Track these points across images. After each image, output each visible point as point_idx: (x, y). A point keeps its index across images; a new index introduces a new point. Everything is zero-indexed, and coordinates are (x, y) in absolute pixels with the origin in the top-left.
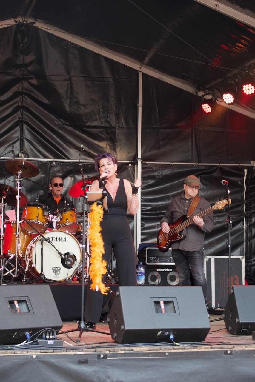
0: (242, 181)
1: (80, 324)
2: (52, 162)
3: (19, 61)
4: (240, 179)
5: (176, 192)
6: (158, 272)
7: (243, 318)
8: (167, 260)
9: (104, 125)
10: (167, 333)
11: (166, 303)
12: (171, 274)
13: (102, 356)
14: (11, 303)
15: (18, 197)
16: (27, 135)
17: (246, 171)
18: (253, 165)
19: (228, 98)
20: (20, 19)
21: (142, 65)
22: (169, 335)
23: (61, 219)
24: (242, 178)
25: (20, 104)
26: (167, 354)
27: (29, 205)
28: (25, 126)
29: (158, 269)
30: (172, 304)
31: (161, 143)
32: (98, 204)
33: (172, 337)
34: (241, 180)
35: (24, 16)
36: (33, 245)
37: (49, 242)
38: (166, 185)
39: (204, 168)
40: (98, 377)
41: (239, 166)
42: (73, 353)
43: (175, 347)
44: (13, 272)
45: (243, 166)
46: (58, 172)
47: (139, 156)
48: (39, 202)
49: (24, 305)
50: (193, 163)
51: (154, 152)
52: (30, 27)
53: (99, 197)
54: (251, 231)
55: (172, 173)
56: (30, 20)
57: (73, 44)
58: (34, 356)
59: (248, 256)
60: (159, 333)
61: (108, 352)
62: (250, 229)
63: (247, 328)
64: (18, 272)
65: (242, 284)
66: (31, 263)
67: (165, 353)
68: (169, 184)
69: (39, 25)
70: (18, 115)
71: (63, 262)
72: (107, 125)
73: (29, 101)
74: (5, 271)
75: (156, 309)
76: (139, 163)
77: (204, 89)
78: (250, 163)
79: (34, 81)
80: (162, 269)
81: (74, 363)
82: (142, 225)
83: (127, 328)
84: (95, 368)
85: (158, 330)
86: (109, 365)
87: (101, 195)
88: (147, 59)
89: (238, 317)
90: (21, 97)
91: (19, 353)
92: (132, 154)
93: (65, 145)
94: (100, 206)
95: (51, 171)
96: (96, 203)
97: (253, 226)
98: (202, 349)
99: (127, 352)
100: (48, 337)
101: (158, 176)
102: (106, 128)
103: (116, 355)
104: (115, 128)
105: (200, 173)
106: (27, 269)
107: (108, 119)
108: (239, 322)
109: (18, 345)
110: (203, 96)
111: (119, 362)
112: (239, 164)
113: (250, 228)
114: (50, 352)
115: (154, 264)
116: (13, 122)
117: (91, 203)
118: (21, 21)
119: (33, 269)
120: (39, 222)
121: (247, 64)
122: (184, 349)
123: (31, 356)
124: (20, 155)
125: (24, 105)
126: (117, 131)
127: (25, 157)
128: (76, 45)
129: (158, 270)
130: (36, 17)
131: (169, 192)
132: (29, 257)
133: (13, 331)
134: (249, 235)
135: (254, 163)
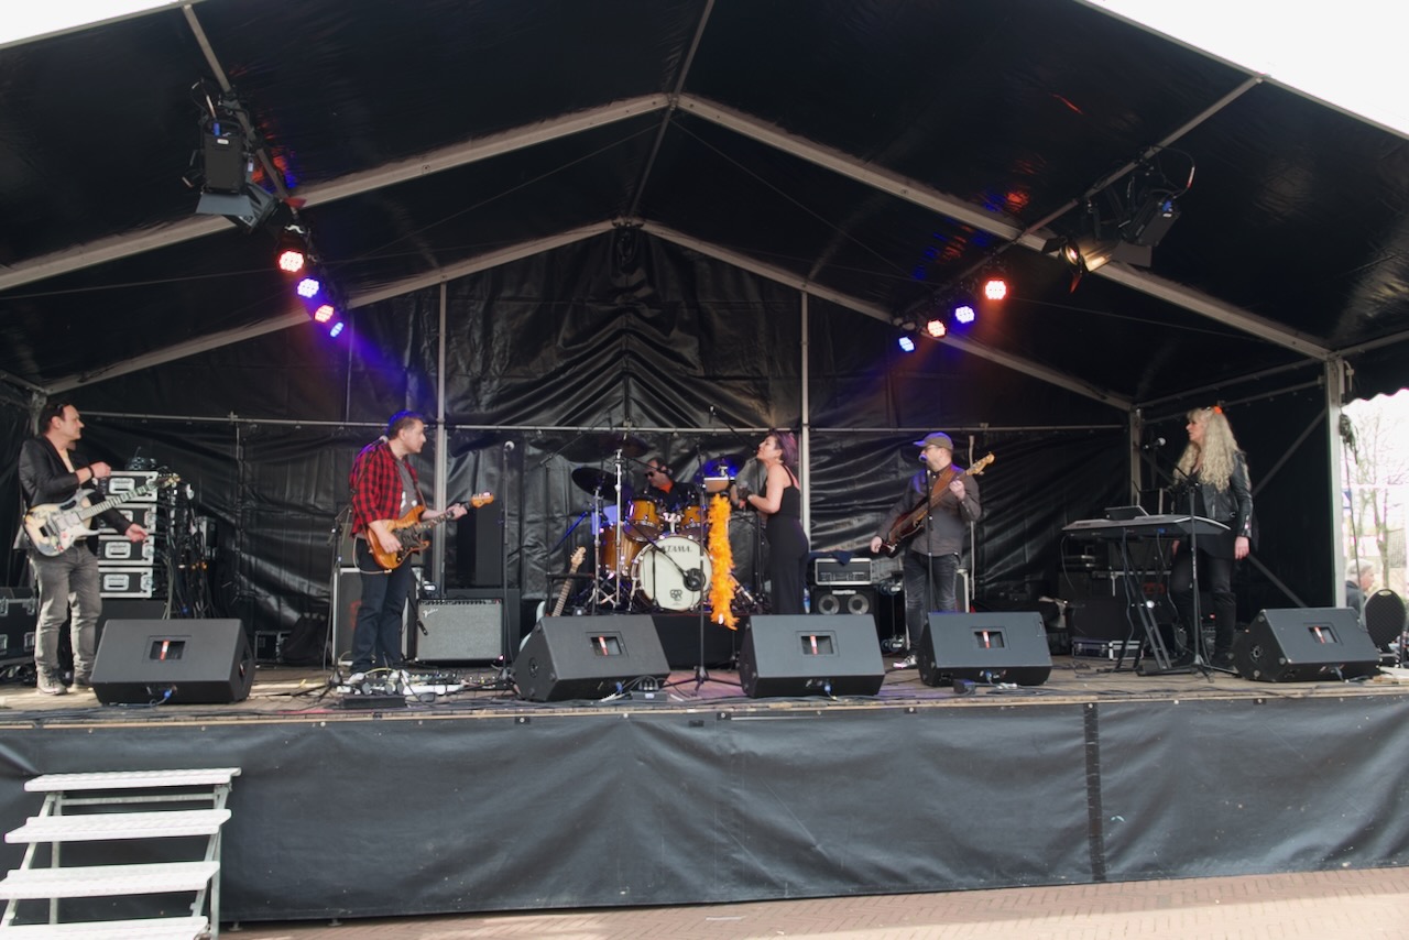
0: (966, 454)
1: (698, 672)
2: (672, 433)
3: (620, 283)
4: (963, 451)
5: (863, 474)
6: (836, 596)
7: (942, 661)
8: (847, 577)
9: (750, 375)
10: (820, 683)
11: (819, 639)
12: (857, 598)
13: (723, 715)
14: (595, 641)
15: (618, 487)
16: (635, 393)
17: (972, 438)
18: (985, 429)
19: (936, 329)
20: (621, 221)
21: (806, 282)
22: (823, 686)
23: (682, 519)
24: (967, 450)
25: (624, 348)
26: (819, 713)
27: (635, 499)
28: (631, 381)
29: (833, 591)
30: (827, 642)
31: (838, 398)
32: (722, 496)
33: (827, 688)
34: (965, 452)
35: (626, 215)
36: (641, 558)
37: (664, 553)
38: (847, 464)
39: (906, 435)
40: (718, 746)
41: (962, 431)
42: (681, 711)
43: (830, 703)
44: (614, 599)
45: (969, 431)
46: (683, 447)
47: (805, 420)
48: (650, 493)
49: (614, 645)
51: (828, 413)
52: (635, 230)
53: (725, 486)
54: (982, 531)
55: (856, 445)
56: (635, 222)
57: (701, 254)
58: (626, 715)
59: (978, 569)
60: (809, 682)
61: (732, 710)
63: (948, 676)
64: (620, 598)
65: (964, 610)
66: (638, 584)
67: (815, 711)
68: (852, 462)
69: (649, 227)
70: (622, 363)
71: (688, 582)
72: (756, 375)
73: (636, 342)
74: (602, 597)
75: (804, 648)
76: (805, 431)
77: (900, 316)
78: (979, 427)
79: (648, 313)
80: (841, 591)
81: (683, 725)
82: (812, 525)
83: (761, 675)
84: (714, 733)
85: (808, 678)
86: (735, 729)
87: (727, 483)
88: (813, 273)
89: (934, 660)
90: (624, 337)
91: (604, 711)
92: (794, 418)
93: (691, 407)
94: (726, 499)
95: (673, 447)
96: (718, 496)
98: (872, 705)
99: (760, 710)
100: (646, 688)
101: (835, 449)
102: (753, 378)
103: (744, 714)
104: (767, 378)
105: (899, 443)
106: (633, 593)
107: (756, 366)
108: (935, 667)
109: (603, 700)
110: (901, 325)
111: (748, 724)
112: (963, 428)
114: (648, 711)
115: (827, 583)
116: (615, 374)
117: (711, 495)
118: (622, 224)
119: (642, 592)
120: (651, 524)
121: (962, 276)
122: (844, 705)
123: (622, 715)
124: (625, 424)
125: (630, 348)
126: (771, 384)
127: (634, 426)
128: (706, 256)
129: (835, 592)
130: (645, 216)
131: (853, 474)
132: (636, 576)
133: (598, 680)
134: (980, 537)
135: (987, 425)
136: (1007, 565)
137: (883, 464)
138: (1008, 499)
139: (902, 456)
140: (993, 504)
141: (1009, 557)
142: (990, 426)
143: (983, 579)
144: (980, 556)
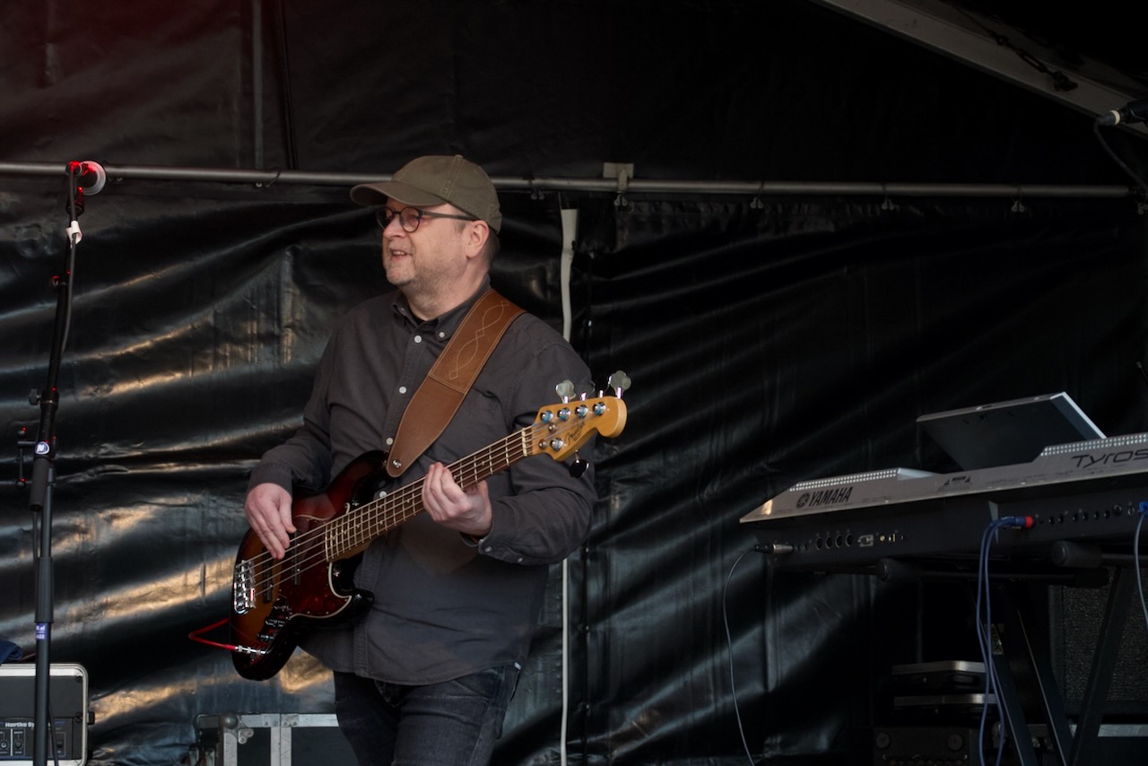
0: (549, 275)
4: (538, 265)
17: (569, 218)
18: (613, 184)
24: (551, 262)
34: (542, 272)
41: (530, 189)
45: (556, 190)
50: (252, 168)
55: (117, 230)
59: (585, 710)
62: (594, 557)
78: (600, 177)
97: (614, 538)
101: (32, 245)
105: (290, 227)
112: (529, 176)
113: (598, 549)
134: (594, 589)
135: (628, 169)
136: (695, 696)
137: (223, 304)
138: (705, 450)
139: (299, 280)
140: (645, 467)
141: (702, 669)
142: (637, 177)
143: (601, 749)
144: (593, 662)
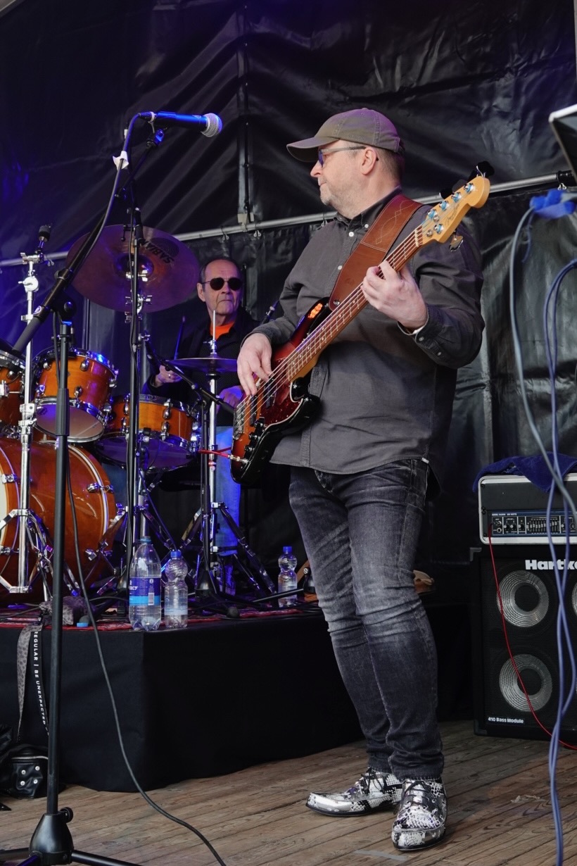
8: (547, 525)
25: (241, 72)
29: (527, 562)
80: (545, 563)
124: (240, 219)
129: (530, 565)
